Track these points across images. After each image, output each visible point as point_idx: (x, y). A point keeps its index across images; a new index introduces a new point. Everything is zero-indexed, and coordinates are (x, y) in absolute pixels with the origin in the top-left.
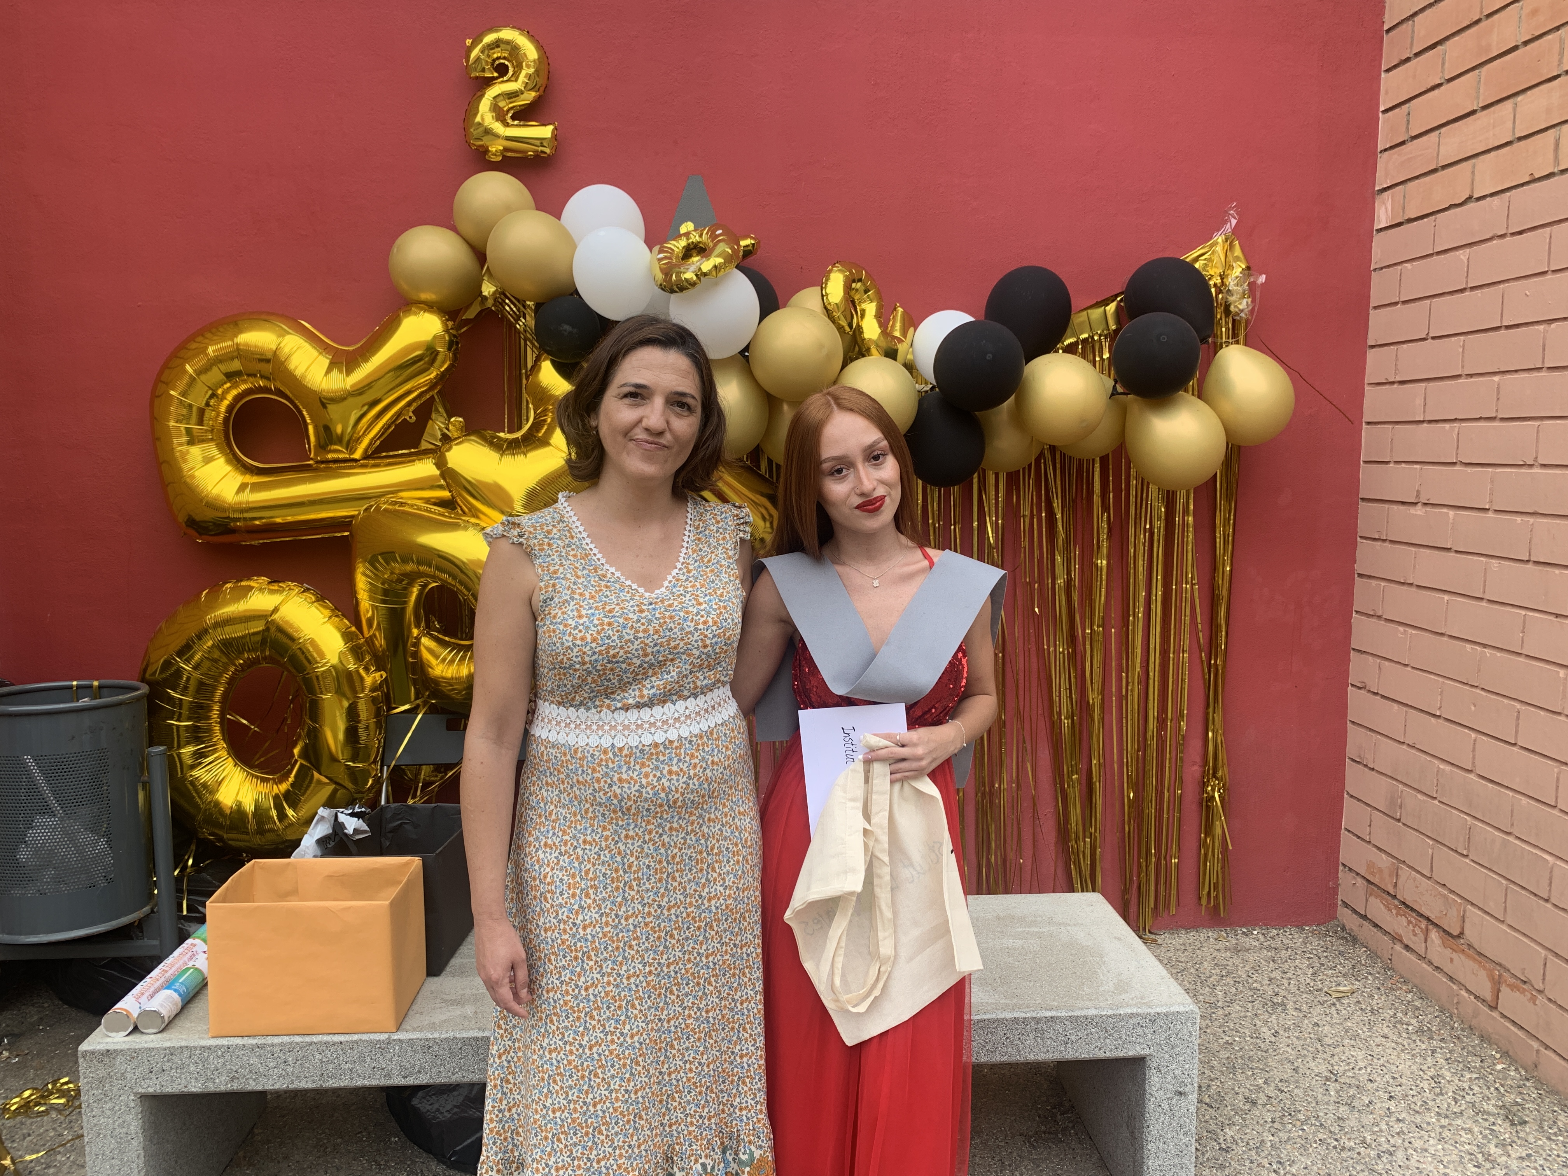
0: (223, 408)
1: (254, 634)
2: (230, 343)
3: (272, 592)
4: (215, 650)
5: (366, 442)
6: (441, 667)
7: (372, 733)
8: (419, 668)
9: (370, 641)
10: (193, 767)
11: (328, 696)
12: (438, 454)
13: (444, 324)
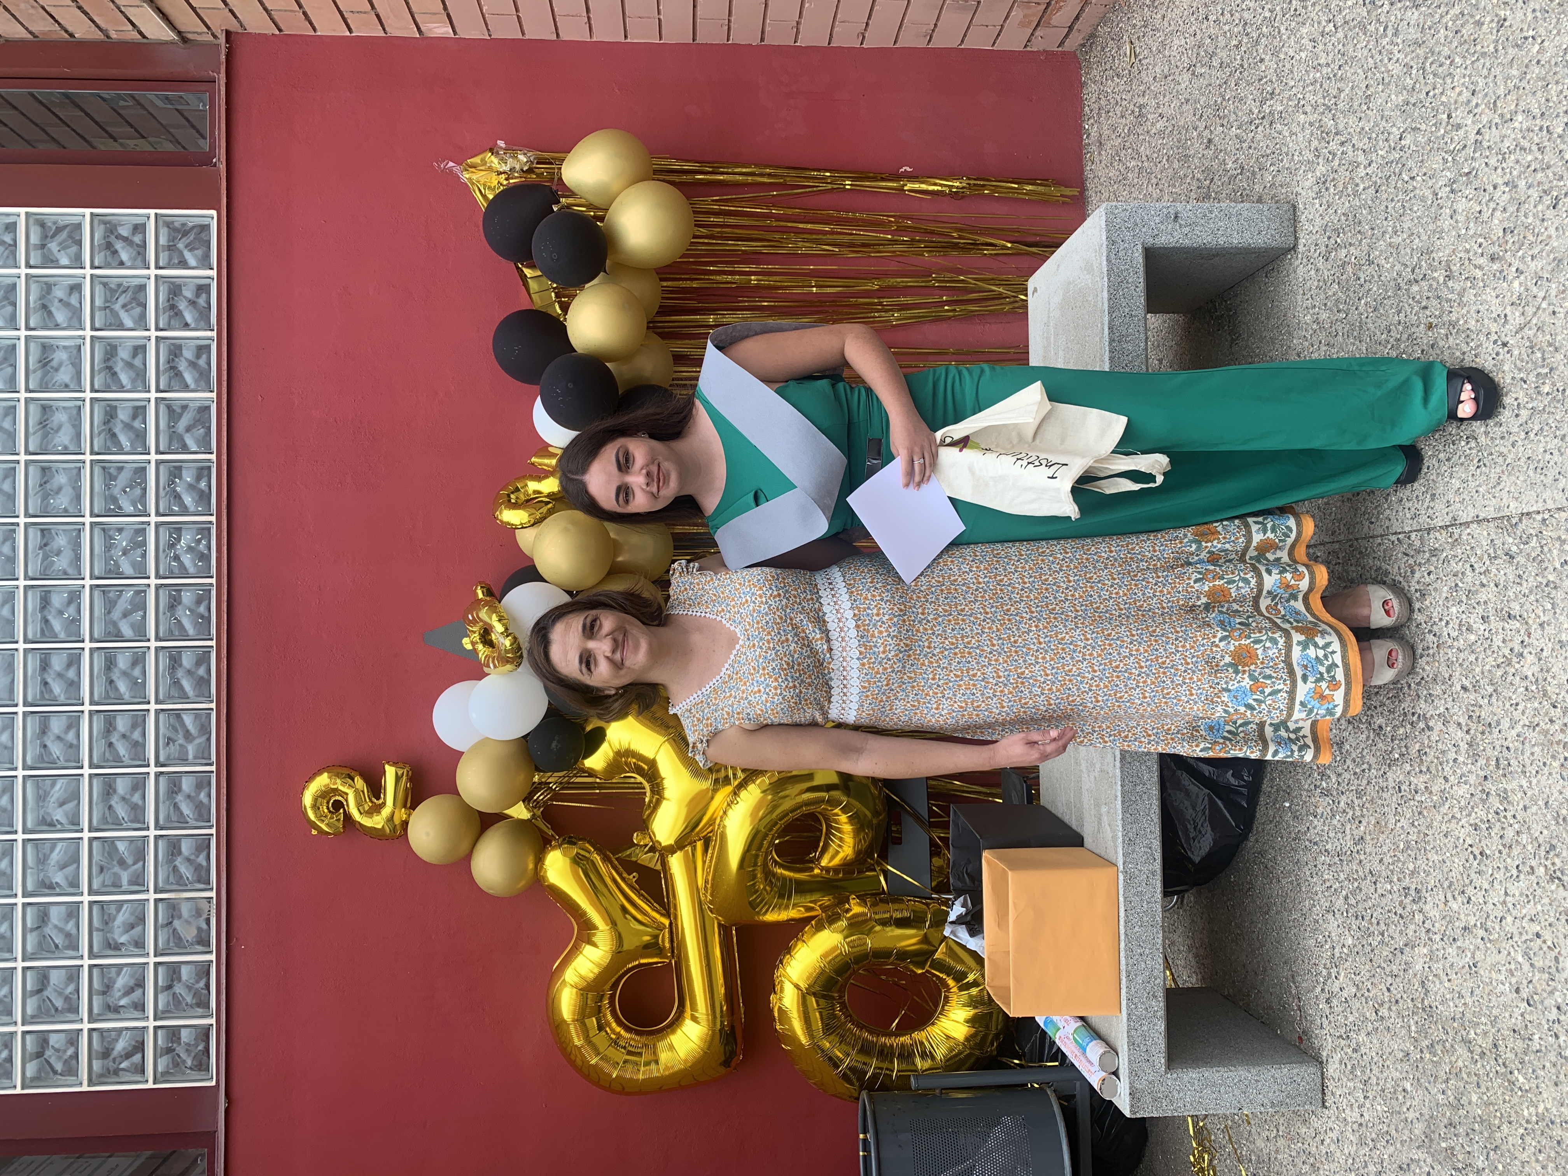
0: (628, 1035)
1: (818, 1005)
2: (572, 1027)
3: (782, 990)
4: (831, 1038)
5: (654, 914)
6: (846, 848)
7: (901, 906)
8: (847, 867)
9: (824, 908)
10: (933, 1058)
11: (869, 941)
12: (665, 852)
13: (554, 848)
